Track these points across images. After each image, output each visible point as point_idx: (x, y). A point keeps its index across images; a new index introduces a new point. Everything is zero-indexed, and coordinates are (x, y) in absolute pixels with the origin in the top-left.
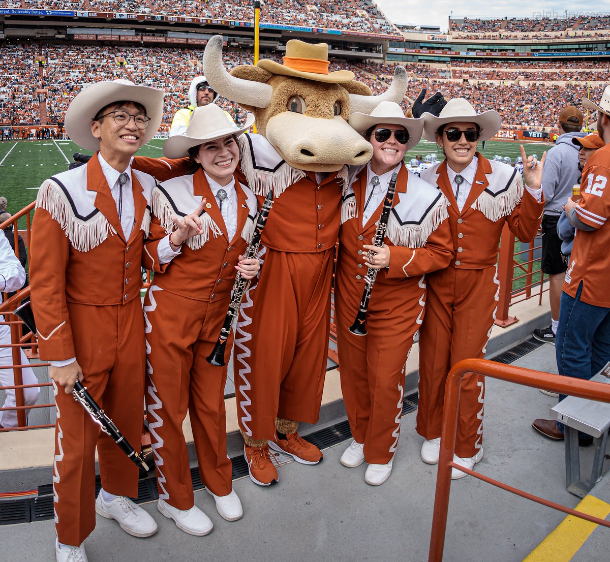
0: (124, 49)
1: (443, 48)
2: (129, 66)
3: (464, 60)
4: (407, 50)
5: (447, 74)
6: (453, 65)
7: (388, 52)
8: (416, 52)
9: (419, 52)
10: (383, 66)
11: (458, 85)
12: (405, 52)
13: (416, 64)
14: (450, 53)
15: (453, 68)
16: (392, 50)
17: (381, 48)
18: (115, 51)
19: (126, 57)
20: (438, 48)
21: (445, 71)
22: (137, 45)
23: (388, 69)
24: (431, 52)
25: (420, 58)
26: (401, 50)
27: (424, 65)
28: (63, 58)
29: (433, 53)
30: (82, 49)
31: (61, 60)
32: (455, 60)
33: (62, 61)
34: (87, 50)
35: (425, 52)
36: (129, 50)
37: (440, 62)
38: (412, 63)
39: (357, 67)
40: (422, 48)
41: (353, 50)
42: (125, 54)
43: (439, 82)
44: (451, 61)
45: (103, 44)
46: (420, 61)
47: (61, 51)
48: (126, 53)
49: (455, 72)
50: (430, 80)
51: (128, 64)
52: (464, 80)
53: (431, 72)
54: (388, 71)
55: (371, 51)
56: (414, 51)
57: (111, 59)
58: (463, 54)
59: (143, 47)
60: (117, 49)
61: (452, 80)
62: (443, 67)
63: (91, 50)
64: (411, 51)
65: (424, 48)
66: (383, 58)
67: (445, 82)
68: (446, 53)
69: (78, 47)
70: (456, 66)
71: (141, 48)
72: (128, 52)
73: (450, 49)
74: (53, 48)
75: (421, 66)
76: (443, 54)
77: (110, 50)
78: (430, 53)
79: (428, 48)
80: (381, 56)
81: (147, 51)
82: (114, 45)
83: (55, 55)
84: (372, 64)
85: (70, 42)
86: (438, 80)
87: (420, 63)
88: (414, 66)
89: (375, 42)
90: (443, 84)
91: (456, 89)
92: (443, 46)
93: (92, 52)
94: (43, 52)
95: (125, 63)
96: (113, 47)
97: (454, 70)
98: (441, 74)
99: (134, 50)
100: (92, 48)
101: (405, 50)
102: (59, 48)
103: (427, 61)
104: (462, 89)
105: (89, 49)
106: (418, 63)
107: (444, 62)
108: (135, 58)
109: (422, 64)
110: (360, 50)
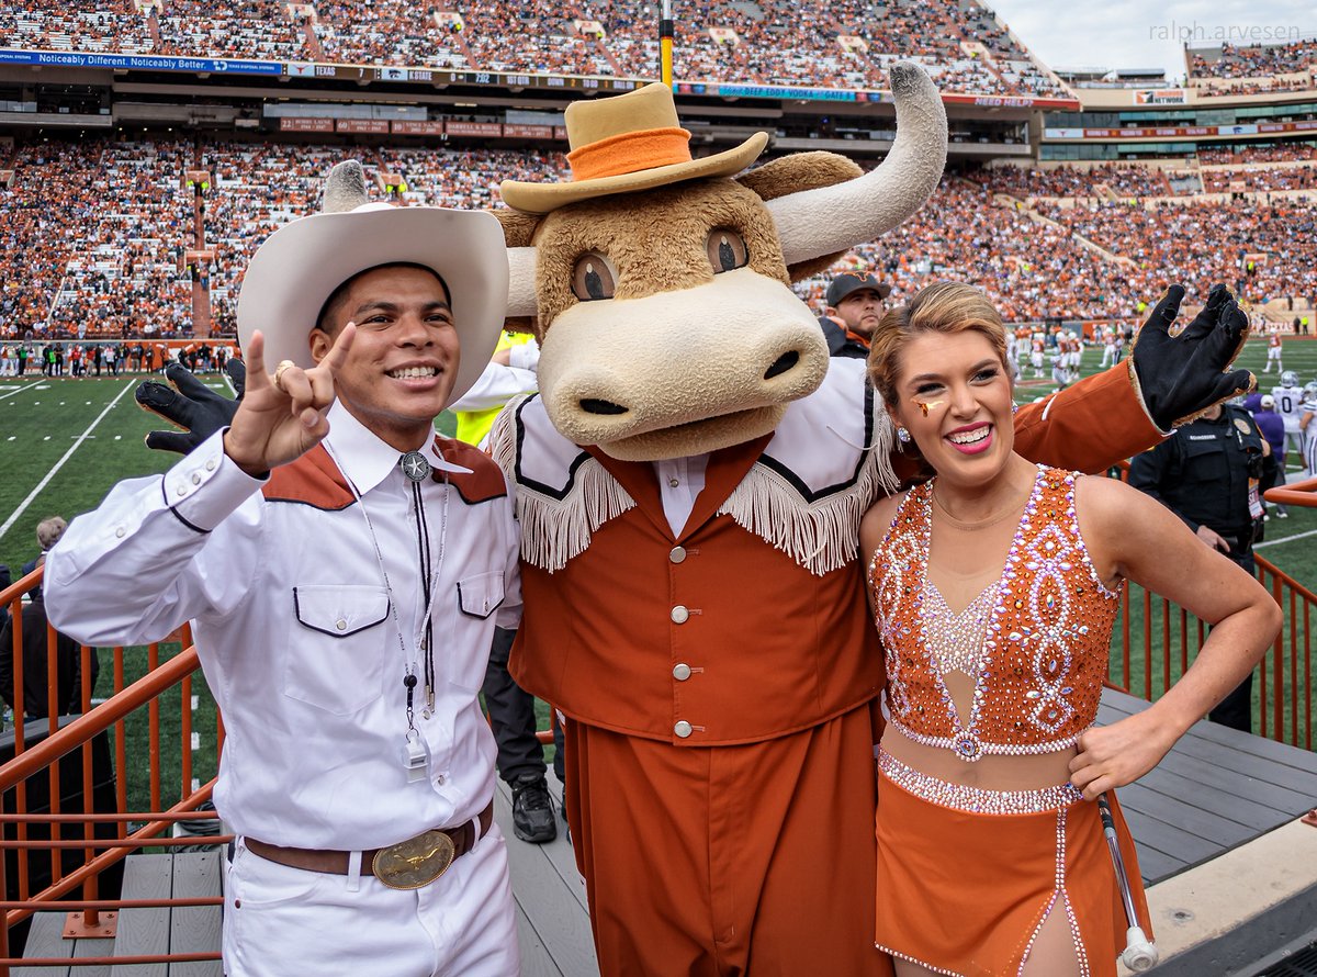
0: (402, 154)
1: (1176, 123)
2: (414, 195)
3: (1229, 147)
4: (1089, 133)
5: (1192, 184)
6: (1204, 162)
7: (1044, 140)
8: (1110, 136)
9: (1119, 135)
10: (1033, 174)
11: (1220, 208)
12: (1086, 136)
13: (1115, 164)
14: (1194, 132)
15: (1205, 168)
16: (1052, 134)
17: (1025, 131)
18: (380, 159)
19: (405, 173)
20: (1165, 123)
21: (1185, 178)
22: (431, 143)
23: (1047, 182)
24: (1149, 133)
25: (1122, 149)
26: (1075, 134)
27: (1133, 167)
28: (252, 175)
29: (1154, 134)
30: (298, 154)
31: (249, 179)
32: (1207, 148)
33: (251, 184)
34: (312, 157)
35: (1132, 133)
36: (413, 157)
37: (1171, 155)
38: (1104, 163)
39: (970, 180)
40: (1124, 124)
41: (957, 139)
42: (404, 166)
43: (1173, 204)
44: (1198, 151)
45: (347, 142)
46: (1123, 156)
47: (247, 158)
48: (407, 162)
49: (1209, 178)
50: (1150, 204)
51: (410, 189)
52: (1235, 196)
53: (1153, 182)
54: (1045, 185)
55: (1001, 139)
56: (1106, 133)
57: (370, 179)
58: (1226, 132)
59: (447, 148)
60: (383, 153)
61: (1204, 198)
62: (1180, 166)
63: (321, 156)
64: (1099, 135)
65: (1129, 125)
66: (1033, 156)
67: (1188, 204)
68: (1184, 133)
69: (289, 150)
70: (1212, 162)
71: (443, 150)
72: (410, 161)
73: (1192, 122)
74: (230, 151)
75: (1125, 168)
76: (1177, 135)
77: (366, 155)
78: (1145, 135)
79: (1141, 123)
80: (1028, 150)
81: (456, 159)
82: (378, 146)
83: (234, 168)
84: (1006, 171)
85: (270, 136)
86: (1169, 200)
87: (1123, 163)
88: (1108, 169)
89: (1009, 118)
90: (1182, 209)
91: (1216, 218)
92: (1177, 115)
93: (324, 160)
94: (205, 161)
95: (403, 187)
96: (375, 149)
97: (1208, 173)
98: (1175, 186)
99: (426, 157)
100: (325, 151)
101: (1085, 133)
102: (245, 151)
103: (1141, 155)
104: (1231, 217)
105: (317, 155)
106: (1118, 163)
107: (1182, 155)
108: (428, 176)
109: (1128, 163)
110: (974, 139)
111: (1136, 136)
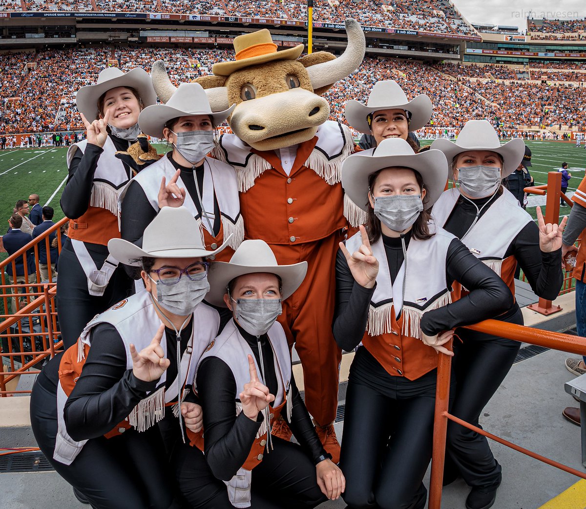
0: (198, 51)
1: (521, 49)
2: (203, 68)
3: (542, 62)
4: (484, 51)
5: (526, 75)
6: (531, 67)
7: (466, 53)
8: (493, 53)
9: (497, 53)
10: (460, 67)
11: (535, 86)
12: (483, 53)
13: (494, 65)
14: (528, 54)
15: (532, 69)
16: (469, 51)
17: (458, 49)
18: (189, 54)
19: (199, 59)
20: (516, 49)
21: (524, 72)
22: (211, 46)
23: (466, 71)
24: (509, 53)
25: (498, 59)
26: (479, 51)
27: (501, 67)
28: (136, 61)
29: (512, 54)
30: (155, 52)
31: (135, 63)
32: (533, 61)
33: (135, 64)
34: (161, 53)
35: (502, 53)
36: (203, 53)
37: (518, 63)
38: (490, 64)
39: (434, 68)
40: (499, 49)
41: (429, 51)
42: (199, 56)
43: (517, 83)
44: (529, 62)
45: (176, 46)
46: (498, 62)
47: (133, 54)
48: (200, 55)
49: (533, 73)
50: (507, 82)
51: (202, 66)
52: (543, 82)
53: (509, 73)
54: (465, 72)
55: (448, 52)
56: (492, 52)
57: (185, 62)
58: (541, 55)
59: (217, 48)
60: (191, 51)
61: (530, 82)
62: (521, 68)
63: (164, 52)
64: (488, 52)
65: (502, 49)
66: (461, 59)
67: (523, 84)
68: (524, 54)
69: (151, 50)
70: (534, 67)
71: (215, 49)
72: (202, 54)
73: (528, 50)
74: (126, 51)
75: (499, 67)
76: (521, 55)
77: (184, 52)
78: (508, 54)
79: (506, 49)
80: (459, 57)
81: (221, 53)
82: (188, 48)
83: (128, 58)
84: (449, 65)
85: (143, 44)
86: (516, 81)
87: (498, 65)
88: (491, 67)
89: (452, 43)
90: (521, 85)
91: (534, 90)
92: (522, 47)
93: (166, 54)
94: (116, 55)
95: (199, 65)
96: (187, 49)
97: (533, 71)
98: (519, 76)
99: (208, 52)
100: (166, 50)
101: (483, 51)
102: (133, 51)
103: (505, 62)
104: (540, 90)
105: (163, 52)
106: (496, 65)
107: (522, 63)
108: (209, 60)
109: (500, 65)
110: (436, 51)
111: (504, 54)
